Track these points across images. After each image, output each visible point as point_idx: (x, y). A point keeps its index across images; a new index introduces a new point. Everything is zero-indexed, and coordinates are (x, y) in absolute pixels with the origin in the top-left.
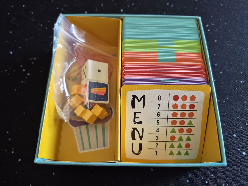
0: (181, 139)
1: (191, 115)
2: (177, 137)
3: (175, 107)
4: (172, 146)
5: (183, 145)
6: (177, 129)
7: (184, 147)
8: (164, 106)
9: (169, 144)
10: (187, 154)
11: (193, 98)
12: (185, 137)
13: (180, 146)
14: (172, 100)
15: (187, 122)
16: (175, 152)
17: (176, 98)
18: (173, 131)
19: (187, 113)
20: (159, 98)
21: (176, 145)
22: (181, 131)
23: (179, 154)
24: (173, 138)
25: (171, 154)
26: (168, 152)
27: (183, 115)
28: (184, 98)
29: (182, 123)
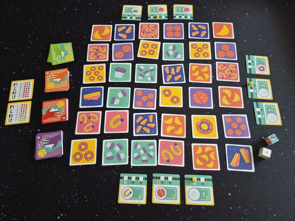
0: (23, 116)
1: (26, 109)
2: (22, 115)
3: (22, 107)
4: (21, 118)
5: (24, 117)
6: (22, 113)
7: (24, 118)
8: (19, 107)
9: (20, 118)
10: (25, 120)
11: (27, 104)
12: (24, 115)
13: (23, 118)
14: (21, 105)
15: (25, 111)
16: (21, 120)
17: (22, 105)
18: (21, 114)
19: (25, 108)
20: (18, 105)
21: (22, 118)
22: (23, 113)
23: (23, 120)
24: (21, 116)
25: (20, 120)
26: (19, 120)
27: (24, 109)
28: (24, 105)
29: (24, 111)
